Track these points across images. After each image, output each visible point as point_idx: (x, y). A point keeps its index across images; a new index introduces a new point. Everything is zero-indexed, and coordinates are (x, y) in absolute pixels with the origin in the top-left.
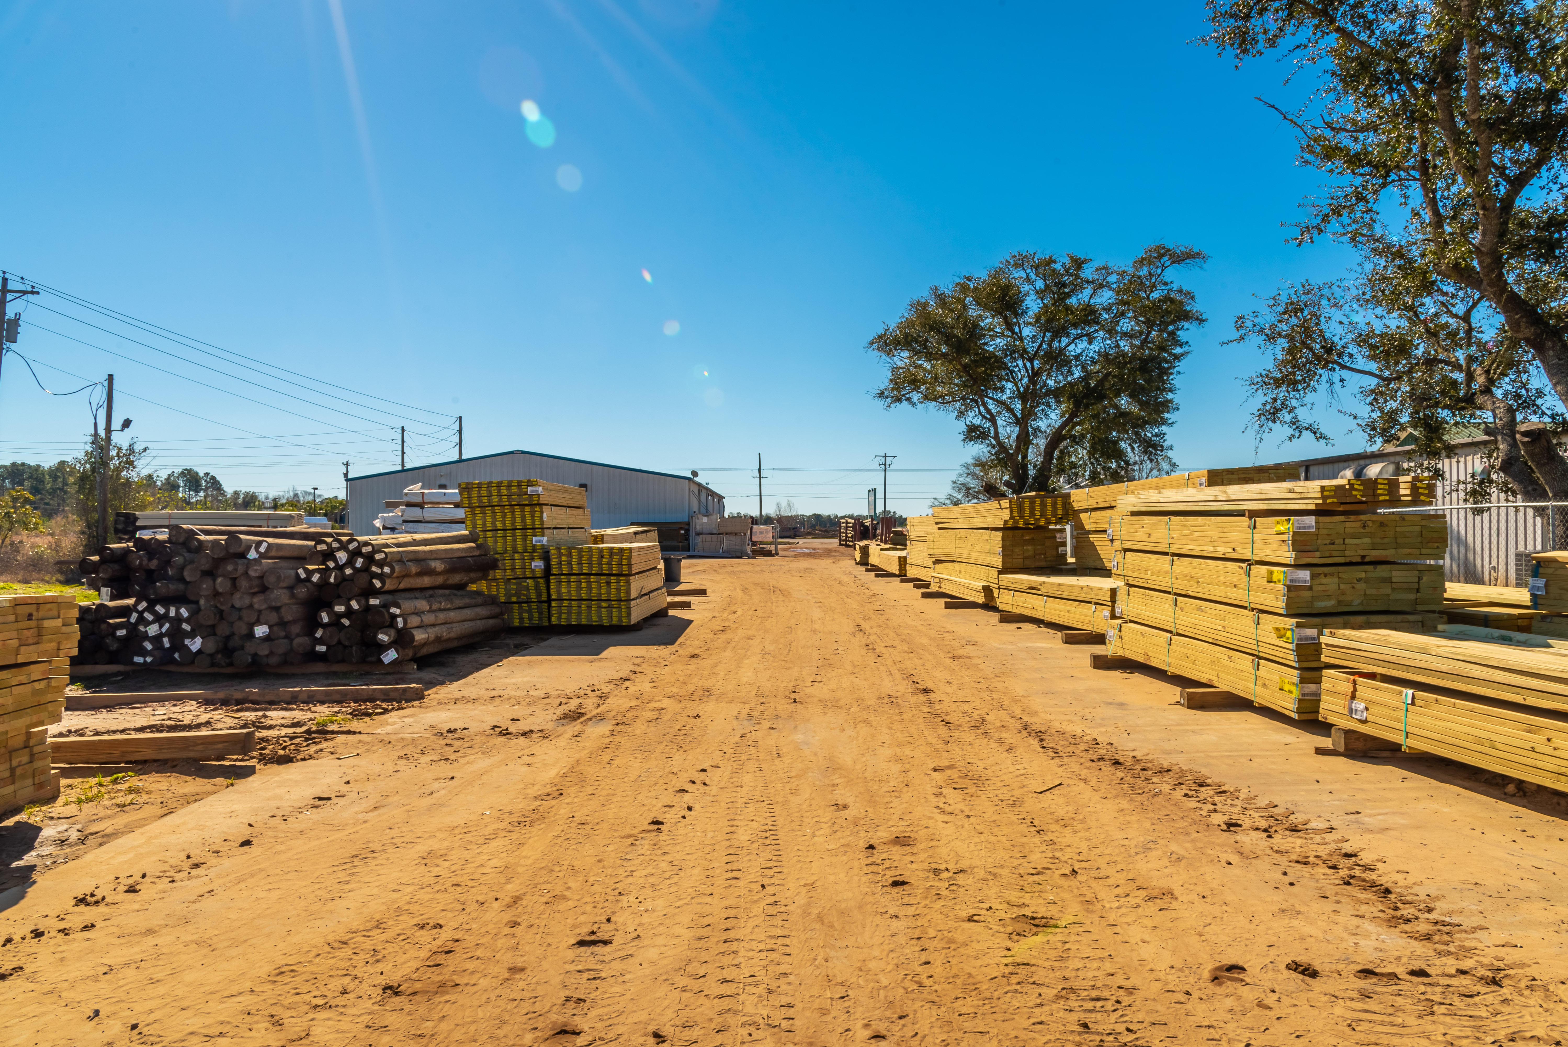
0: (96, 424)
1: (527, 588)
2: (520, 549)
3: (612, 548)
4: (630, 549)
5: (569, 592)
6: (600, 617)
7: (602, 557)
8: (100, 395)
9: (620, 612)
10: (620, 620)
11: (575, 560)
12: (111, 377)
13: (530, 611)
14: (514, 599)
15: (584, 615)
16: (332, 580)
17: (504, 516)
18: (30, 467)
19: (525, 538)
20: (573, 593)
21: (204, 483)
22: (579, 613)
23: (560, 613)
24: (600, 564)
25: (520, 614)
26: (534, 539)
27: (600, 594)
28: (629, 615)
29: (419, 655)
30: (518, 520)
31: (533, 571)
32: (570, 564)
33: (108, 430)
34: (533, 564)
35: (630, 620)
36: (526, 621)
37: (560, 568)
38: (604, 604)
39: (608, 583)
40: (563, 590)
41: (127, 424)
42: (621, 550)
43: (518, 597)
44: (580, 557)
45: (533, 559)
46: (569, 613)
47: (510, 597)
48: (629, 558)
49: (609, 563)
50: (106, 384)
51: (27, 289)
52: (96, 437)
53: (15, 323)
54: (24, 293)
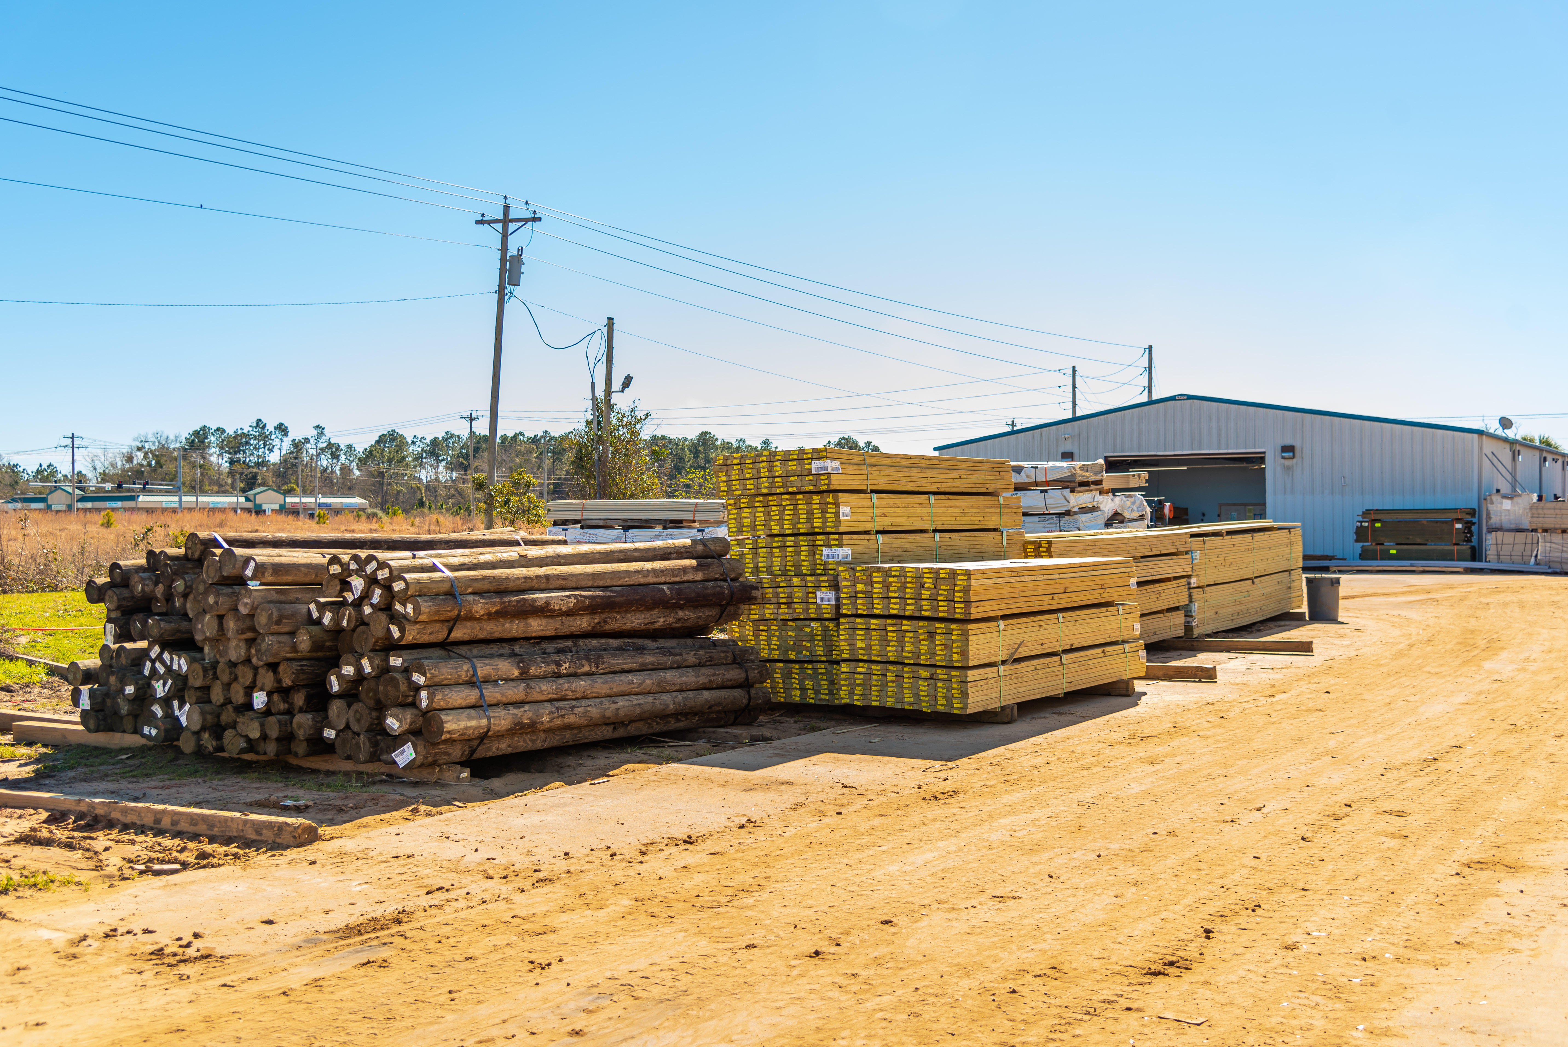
0: (593, 384)
1: (811, 638)
2: (805, 569)
3: (938, 571)
4: (968, 574)
5: (868, 647)
6: (916, 695)
7: (922, 586)
8: (598, 345)
9: (949, 689)
10: (949, 704)
11: (877, 591)
12: (611, 322)
13: (815, 677)
14: (792, 655)
15: (891, 691)
16: (345, 623)
17: (782, 513)
18: (670, 441)
19: (813, 550)
20: (875, 650)
22: (884, 686)
23: (853, 685)
24: (918, 599)
25: (801, 681)
26: (825, 551)
27: (918, 655)
28: (964, 694)
29: (477, 755)
30: (803, 518)
31: (819, 607)
32: (869, 597)
33: (608, 391)
34: (819, 595)
35: (966, 706)
36: (811, 694)
37: (854, 605)
38: (924, 673)
39: (931, 634)
40: (860, 644)
41: (627, 382)
42: (953, 574)
43: (799, 652)
44: (887, 586)
45: (818, 587)
46: (867, 685)
47: (786, 653)
48: (967, 590)
49: (933, 599)
50: (605, 330)
51: (529, 215)
52: (594, 398)
53: (518, 260)
54: (526, 220)
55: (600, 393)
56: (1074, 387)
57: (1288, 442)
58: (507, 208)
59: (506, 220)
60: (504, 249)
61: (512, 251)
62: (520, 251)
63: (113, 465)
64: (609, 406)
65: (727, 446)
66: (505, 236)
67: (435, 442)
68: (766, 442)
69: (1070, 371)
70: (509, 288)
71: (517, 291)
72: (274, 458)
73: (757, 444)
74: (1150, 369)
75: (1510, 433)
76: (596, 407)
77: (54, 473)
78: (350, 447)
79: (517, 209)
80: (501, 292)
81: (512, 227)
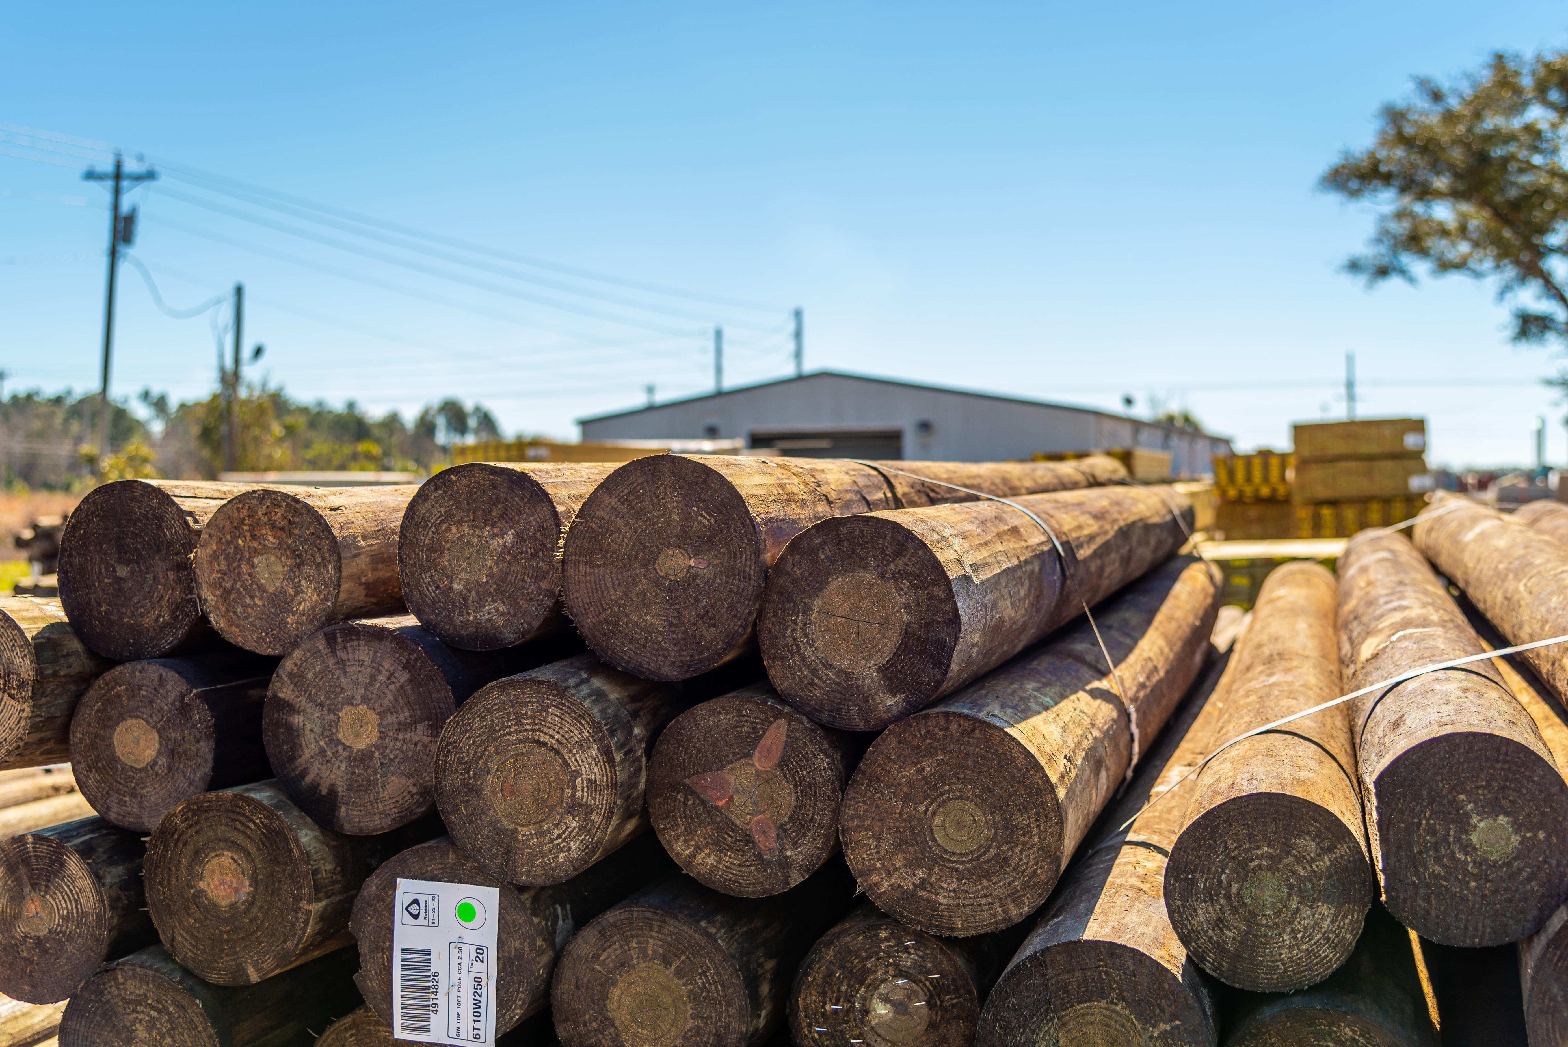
0: (222, 353)
12: (239, 291)
21: (472, 422)
33: (237, 361)
41: (258, 352)
50: (234, 298)
51: (140, 170)
52: (221, 369)
53: (131, 219)
54: (140, 177)
55: (228, 362)
57: (924, 418)
58: (118, 165)
59: (118, 176)
60: (116, 206)
61: (125, 209)
62: (134, 209)
64: (236, 375)
66: (117, 192)
70: (122, 249)
74: (798, 335)
76: (223, 379)
79: (130, 166)
80: (113, 255)
81: (125, 184)
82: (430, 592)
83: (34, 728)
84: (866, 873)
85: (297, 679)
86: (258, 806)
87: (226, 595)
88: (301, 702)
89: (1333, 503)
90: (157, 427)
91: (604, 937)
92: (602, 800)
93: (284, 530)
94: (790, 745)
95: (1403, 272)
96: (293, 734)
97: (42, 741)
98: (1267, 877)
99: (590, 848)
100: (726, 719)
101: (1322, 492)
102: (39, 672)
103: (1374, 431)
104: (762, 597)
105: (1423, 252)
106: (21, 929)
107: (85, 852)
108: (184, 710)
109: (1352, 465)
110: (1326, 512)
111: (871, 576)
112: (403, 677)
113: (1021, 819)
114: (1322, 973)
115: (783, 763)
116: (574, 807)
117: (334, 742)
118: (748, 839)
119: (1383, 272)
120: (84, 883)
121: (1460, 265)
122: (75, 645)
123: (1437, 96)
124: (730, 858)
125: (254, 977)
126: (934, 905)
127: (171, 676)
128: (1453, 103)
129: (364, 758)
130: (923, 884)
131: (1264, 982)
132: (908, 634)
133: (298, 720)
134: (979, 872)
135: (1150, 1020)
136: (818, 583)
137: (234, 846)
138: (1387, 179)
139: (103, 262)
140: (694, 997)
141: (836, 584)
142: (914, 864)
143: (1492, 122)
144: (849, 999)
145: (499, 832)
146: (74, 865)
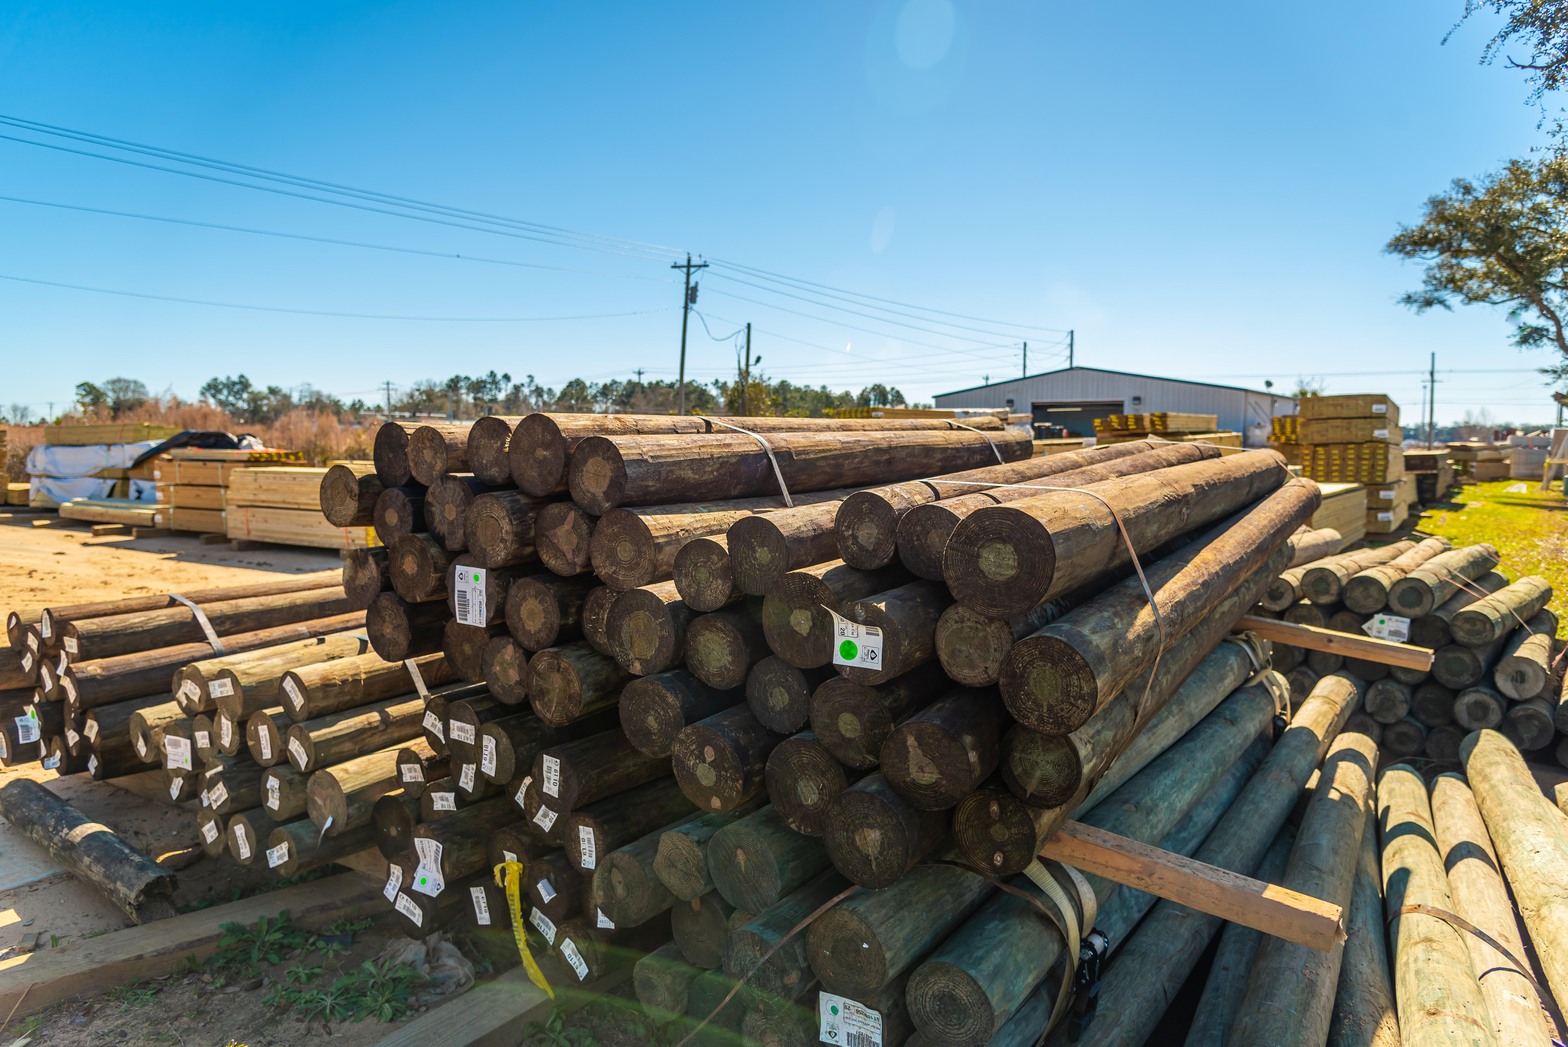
0: (739, 360)
8: (742, 339)
12: (749, 326)
21: (890, 397)
33: (747, 365)
41: (758, 359)
50: (746, 331)
51: (701, 263)
52: (740, 369)
53: (695, 289)
54: (700, 266)
55: (743, 366)
56: (1025, 355)
57: (1137, 394)
58: (689, 260)
59: (689, 266)
60: (688, 283)
61: (692, 284)
62: (697, 283)
63: (401, 401)
64: (748, 373)
65: (798, 390)
66: (688, 275)
67: (605, 387)
68: (824, 387)
69: (1022, 346)
70: (690, 305)
71: (695, 306)
72: (501, 396)
73: (818, 389)
74: (1071, 345)
75: (1273, 390)
76: (740, 374)
77: (362, 405)
78: (550, 390)
79: (695, 261)
80: (686, 308)
81: (692, 270)
82: (476, 463)
83: (359, 511)
84: (598, 567)
85: (433, 494)
86: (418, 539)
87: (416, 464)
88: (434, 503)
89: (1324, 445)
90: (722, 400)
91: (519, 589)
92: (510, 538)
93: (431, 440)
94: (575, 520)
95: (1442, 302)
96: (432, 514)
97: (364, 516)
98: (702, 569)
99: (507, 555)
100: (556, 511)
101: (1318, 439)
102: (360, 491)
103: (1352, 402)
104: (567, 465)
105: (1458, 289)
106: (357, 582)
107: (374, 556)
108: (404, 505)
109: (1338, 422)
110: (1321, 450)
111: (600, 459)
112: (462, 494)
113: (644, 549)
114: (719, 605)
115: (573, 527)
116: (503, 540)
117: (444, 517)
118: (564, 555)
119: (1429, 303)
120: (374, 566)
121: (1483, 297)
122: (378, 482)
123: (1467, 190)
124: (559, 562)
125: (419, 600)
126: (618, 580)
127: (401, 493)
128: (1481, 194)
129: (451, 523)
130: (614, 572)
131: (703, 608)
132: (612, 480)
133: (433, 509)
134: (631, 568)
135: (656, 618)
136: (585, 461)
137: (412, 553)
138: (1432, 244)
139: (682, 311)
140: (544, 610)
141: (591, 461)
142: (612, 565)
143: (1507, 204)
144: (598, 614)
145: (482, 548)
146: (371, 560)
